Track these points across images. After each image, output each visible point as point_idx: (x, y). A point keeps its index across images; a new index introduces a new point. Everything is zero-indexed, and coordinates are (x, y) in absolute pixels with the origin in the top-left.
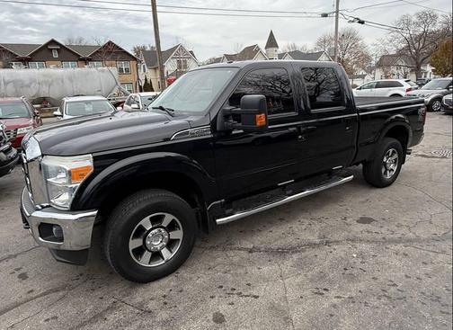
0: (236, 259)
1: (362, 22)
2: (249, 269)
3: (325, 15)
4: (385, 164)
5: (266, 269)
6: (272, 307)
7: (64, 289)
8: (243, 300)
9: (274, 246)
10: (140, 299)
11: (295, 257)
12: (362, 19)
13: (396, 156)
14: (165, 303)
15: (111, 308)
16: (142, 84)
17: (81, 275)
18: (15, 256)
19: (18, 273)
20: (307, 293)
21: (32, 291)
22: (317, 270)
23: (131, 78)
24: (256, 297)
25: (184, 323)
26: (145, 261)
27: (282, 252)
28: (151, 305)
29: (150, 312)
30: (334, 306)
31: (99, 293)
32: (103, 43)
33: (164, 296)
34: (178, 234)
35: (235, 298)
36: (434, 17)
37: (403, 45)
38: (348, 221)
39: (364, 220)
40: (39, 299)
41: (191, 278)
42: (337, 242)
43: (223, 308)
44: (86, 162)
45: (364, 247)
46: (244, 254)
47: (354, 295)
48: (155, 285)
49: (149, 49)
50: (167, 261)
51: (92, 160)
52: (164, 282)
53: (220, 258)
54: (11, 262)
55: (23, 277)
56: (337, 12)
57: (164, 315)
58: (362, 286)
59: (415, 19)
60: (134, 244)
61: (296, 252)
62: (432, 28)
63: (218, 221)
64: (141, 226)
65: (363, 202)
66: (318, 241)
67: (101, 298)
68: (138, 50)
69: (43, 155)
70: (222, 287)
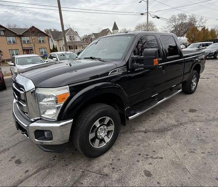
0: (140, 137)
1: (158, 18)
2: (150, 142)
3: (142, 14)
4: (192, 82)
5: (158, 141)
6: (173, 163)
7: (48, 167)
8: (155, 160)
9: (156, 128)
10: (98, 168)
11: (169, 132)
12: (158, 16)
13: (196, 78)
14: (114, 168)
15: (83, 176)
16: (52, 48)
17: (55, 156)
18: (8, 149)
19: (14, 160)
20: (186, 152)
21: (27, 171)
22: (184, 139)
23: (46, 45)
24: (162, 158)
25: (130, 180)
26: (97, 145)
27: (162, 131)
28: (106, 171)
29: (107, 175)
30: (204, 158)
31: (71, 167)
32: (29, 27)
33: (111, 164)
34: (112, 128)
35: (150, 160)
36: (185, 17)
37: (173, 29)
38: (185, 111)
39: (192, 111)
40: (34, 176)
41: (121, 151)
42: (186, 123)
43: (147, 167)
44: (65, 91)
45: (199, 124)
46: (143, 134)
47: (210, 151)
48: (102, 158)
49: (53, 30)
50: (107, 143)
51: (68, 89)
52: (107, 155)
53: (131, 137)
54: (6, 153)
55: (18, 162)
56: (148, 13)
57: (115, 176)
58: (210, 145)
59: (177, 17)
60: (91, 136)
61: (169, 130)
62: (184, 21)
63: (130, 117)
64: (95, 125)
65: (186, 102)
66: (176, 123)
67: (74, 170)
68: (47, 31)
69: (36, 88)
70: (140, 154)
